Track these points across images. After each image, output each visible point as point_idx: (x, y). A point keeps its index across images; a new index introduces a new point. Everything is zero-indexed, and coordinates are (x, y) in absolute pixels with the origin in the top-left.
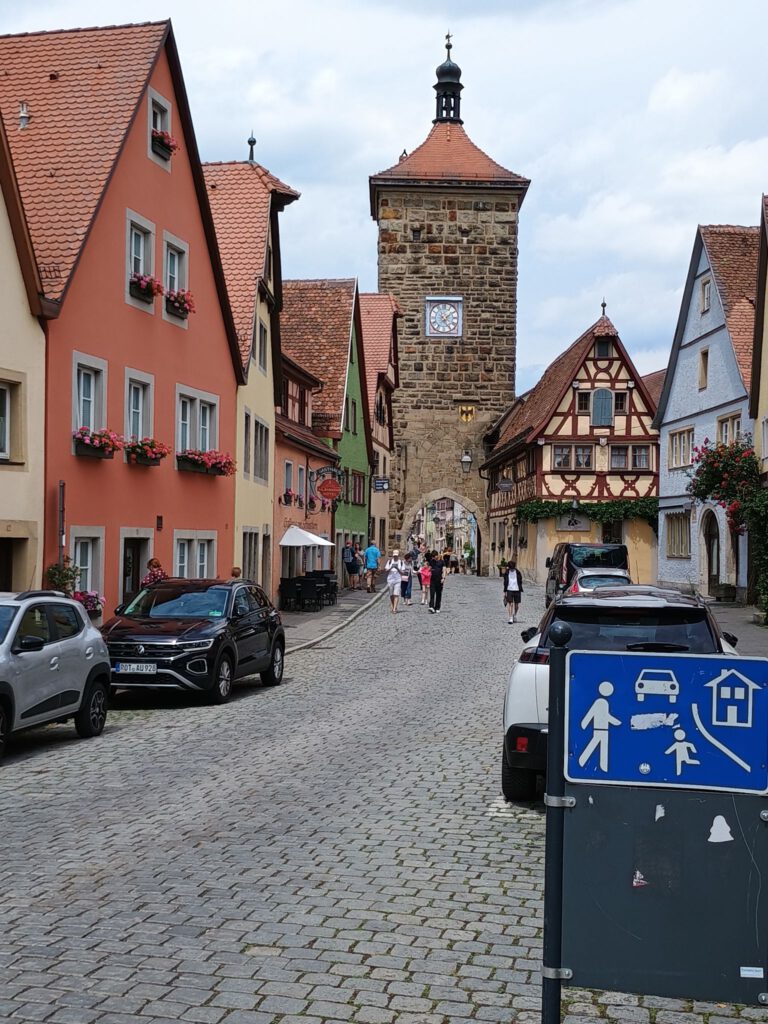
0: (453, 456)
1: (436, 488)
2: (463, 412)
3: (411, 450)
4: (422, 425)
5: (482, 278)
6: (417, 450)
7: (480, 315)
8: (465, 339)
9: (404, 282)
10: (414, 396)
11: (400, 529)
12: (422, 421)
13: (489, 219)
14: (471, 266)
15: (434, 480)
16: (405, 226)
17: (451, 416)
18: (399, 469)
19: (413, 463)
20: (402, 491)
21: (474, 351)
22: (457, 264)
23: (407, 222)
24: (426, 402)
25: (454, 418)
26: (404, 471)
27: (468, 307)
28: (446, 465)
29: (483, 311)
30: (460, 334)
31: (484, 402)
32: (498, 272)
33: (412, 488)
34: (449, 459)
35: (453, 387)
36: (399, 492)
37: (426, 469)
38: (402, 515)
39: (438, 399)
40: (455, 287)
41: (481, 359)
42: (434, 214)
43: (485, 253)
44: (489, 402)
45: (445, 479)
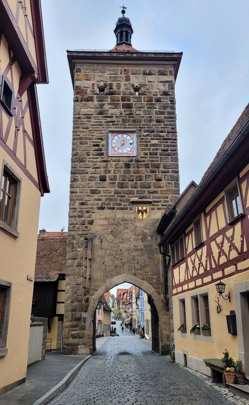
0: (132, 246)
1: (118, 273)
2: (139, 211)
3: (97, 242)
4: (105, 222)
5: (150, 117)
6: (101, 242)
7: (149, 142)
8: (139, 158)
9: (92, 120)
10: (99, 200)
11: (86, 311)
12: (106, 219)
13: (154, 80)
14: (142, 109)
15: (115, 267)
16: (93, 84)
17: (129, 215)
18: (86, 258)
19: (99, 253)
20: (88, 277)
21: (147, 166)
22: (131, 108)
23: (94, 82)
24: (109, 204)
25: (132, 216)
26: (90, 259)
27: (140, 136)
28: (126, 254)
29: (152, 139)
30: (135, 155)
31: (156, 204)
32: (162, 113)
33: (98, 275)
34: (128, 249)
35: (131, 193)
36: (86, 278)
37: (110, 258)
38: (88, 298)
39: (119, 202)
40: (130, 123)
41: (152, 172)
42: (114, 77)
43: (152, 101)
44: (160, 204)
45: (126, 266)
